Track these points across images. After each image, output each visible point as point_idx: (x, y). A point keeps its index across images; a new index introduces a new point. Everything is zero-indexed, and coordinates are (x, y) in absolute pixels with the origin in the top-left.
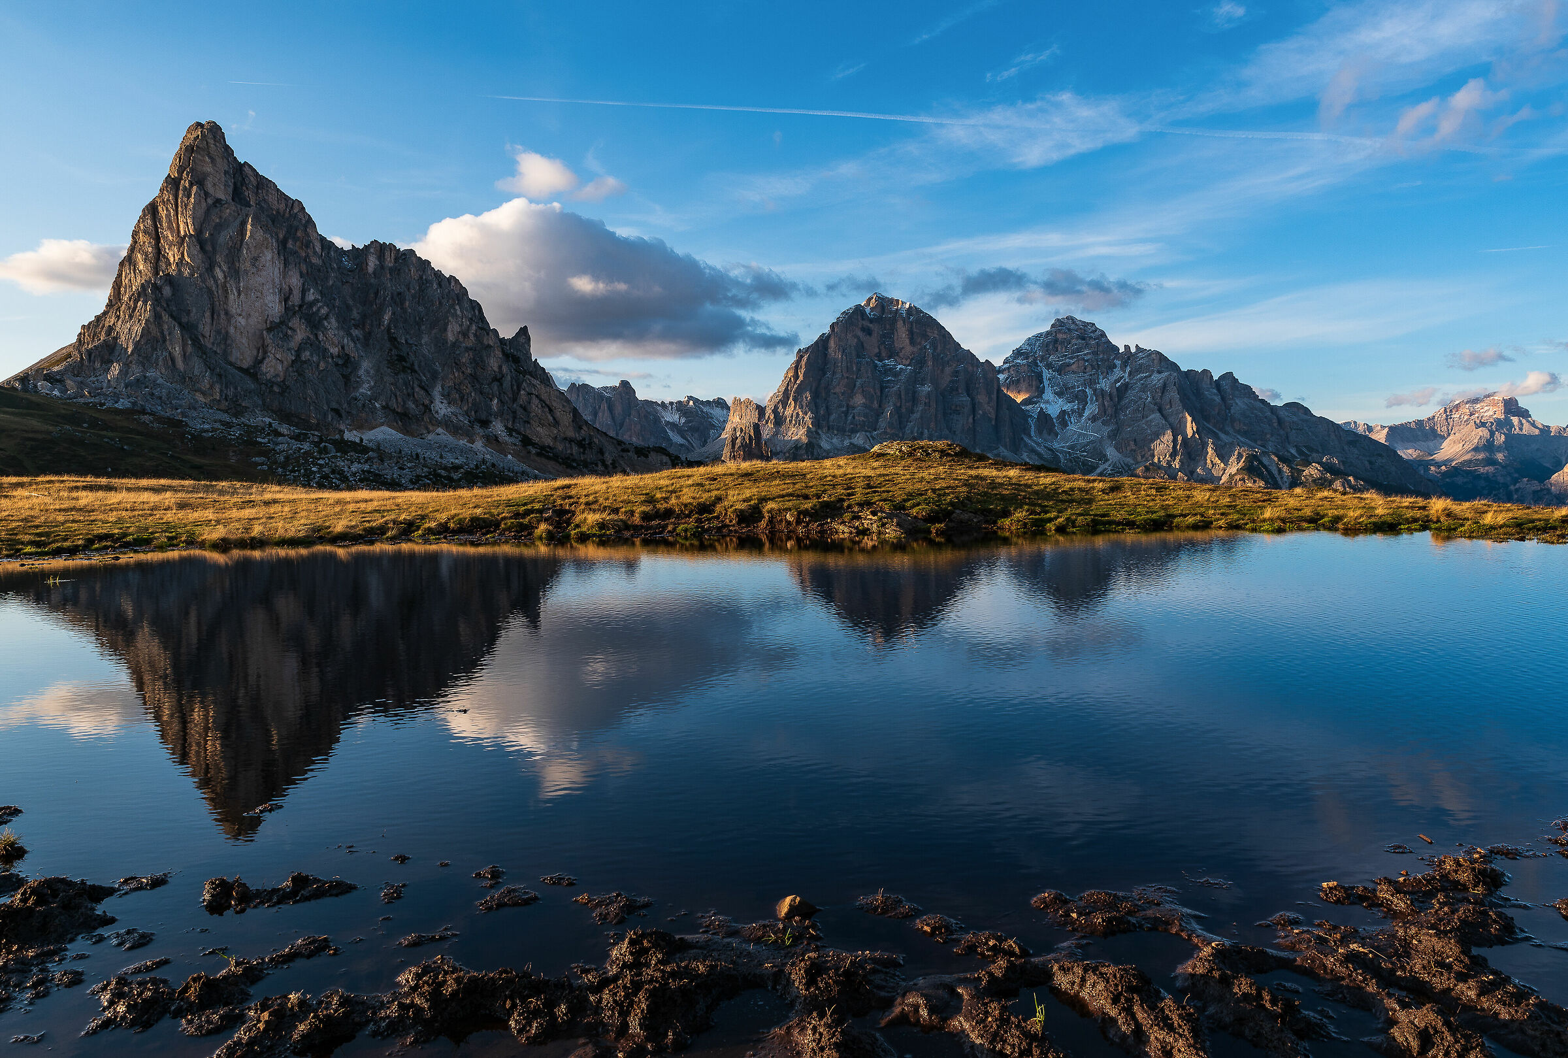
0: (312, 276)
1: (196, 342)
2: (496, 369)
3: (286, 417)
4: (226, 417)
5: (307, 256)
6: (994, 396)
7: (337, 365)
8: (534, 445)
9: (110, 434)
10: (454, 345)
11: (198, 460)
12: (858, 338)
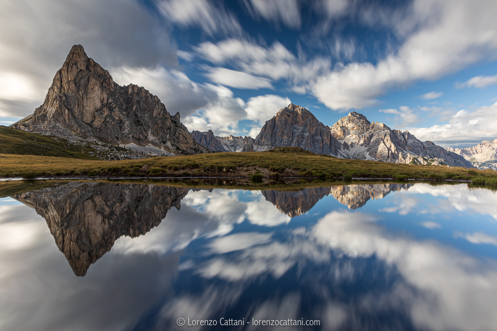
0: (111, 94)
1: (72, 114)
2: (169, 125)
3: (101, 139)
4: (81, 139)
5: (109, 88)
6: (329, 137)
7: (118, 123)
8: (180, 150)
9: (43, 143)
10: (156, 117)
11: (71, 152)
12: (285, 117)
